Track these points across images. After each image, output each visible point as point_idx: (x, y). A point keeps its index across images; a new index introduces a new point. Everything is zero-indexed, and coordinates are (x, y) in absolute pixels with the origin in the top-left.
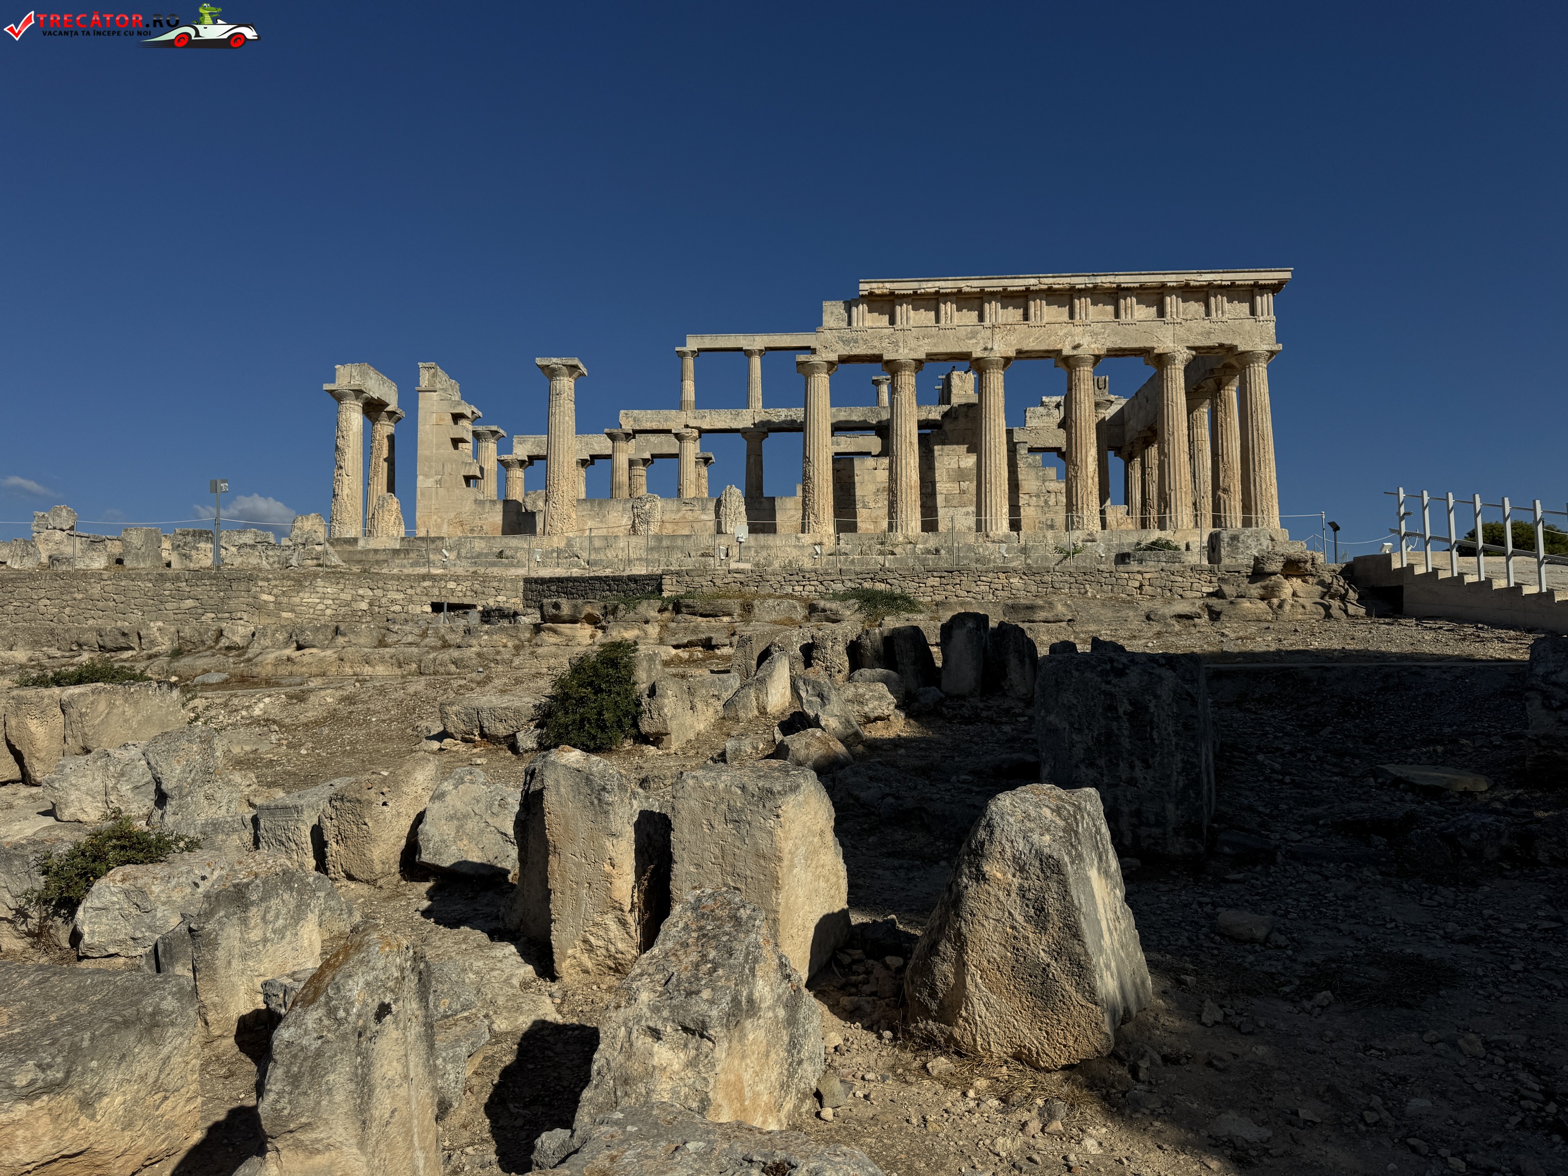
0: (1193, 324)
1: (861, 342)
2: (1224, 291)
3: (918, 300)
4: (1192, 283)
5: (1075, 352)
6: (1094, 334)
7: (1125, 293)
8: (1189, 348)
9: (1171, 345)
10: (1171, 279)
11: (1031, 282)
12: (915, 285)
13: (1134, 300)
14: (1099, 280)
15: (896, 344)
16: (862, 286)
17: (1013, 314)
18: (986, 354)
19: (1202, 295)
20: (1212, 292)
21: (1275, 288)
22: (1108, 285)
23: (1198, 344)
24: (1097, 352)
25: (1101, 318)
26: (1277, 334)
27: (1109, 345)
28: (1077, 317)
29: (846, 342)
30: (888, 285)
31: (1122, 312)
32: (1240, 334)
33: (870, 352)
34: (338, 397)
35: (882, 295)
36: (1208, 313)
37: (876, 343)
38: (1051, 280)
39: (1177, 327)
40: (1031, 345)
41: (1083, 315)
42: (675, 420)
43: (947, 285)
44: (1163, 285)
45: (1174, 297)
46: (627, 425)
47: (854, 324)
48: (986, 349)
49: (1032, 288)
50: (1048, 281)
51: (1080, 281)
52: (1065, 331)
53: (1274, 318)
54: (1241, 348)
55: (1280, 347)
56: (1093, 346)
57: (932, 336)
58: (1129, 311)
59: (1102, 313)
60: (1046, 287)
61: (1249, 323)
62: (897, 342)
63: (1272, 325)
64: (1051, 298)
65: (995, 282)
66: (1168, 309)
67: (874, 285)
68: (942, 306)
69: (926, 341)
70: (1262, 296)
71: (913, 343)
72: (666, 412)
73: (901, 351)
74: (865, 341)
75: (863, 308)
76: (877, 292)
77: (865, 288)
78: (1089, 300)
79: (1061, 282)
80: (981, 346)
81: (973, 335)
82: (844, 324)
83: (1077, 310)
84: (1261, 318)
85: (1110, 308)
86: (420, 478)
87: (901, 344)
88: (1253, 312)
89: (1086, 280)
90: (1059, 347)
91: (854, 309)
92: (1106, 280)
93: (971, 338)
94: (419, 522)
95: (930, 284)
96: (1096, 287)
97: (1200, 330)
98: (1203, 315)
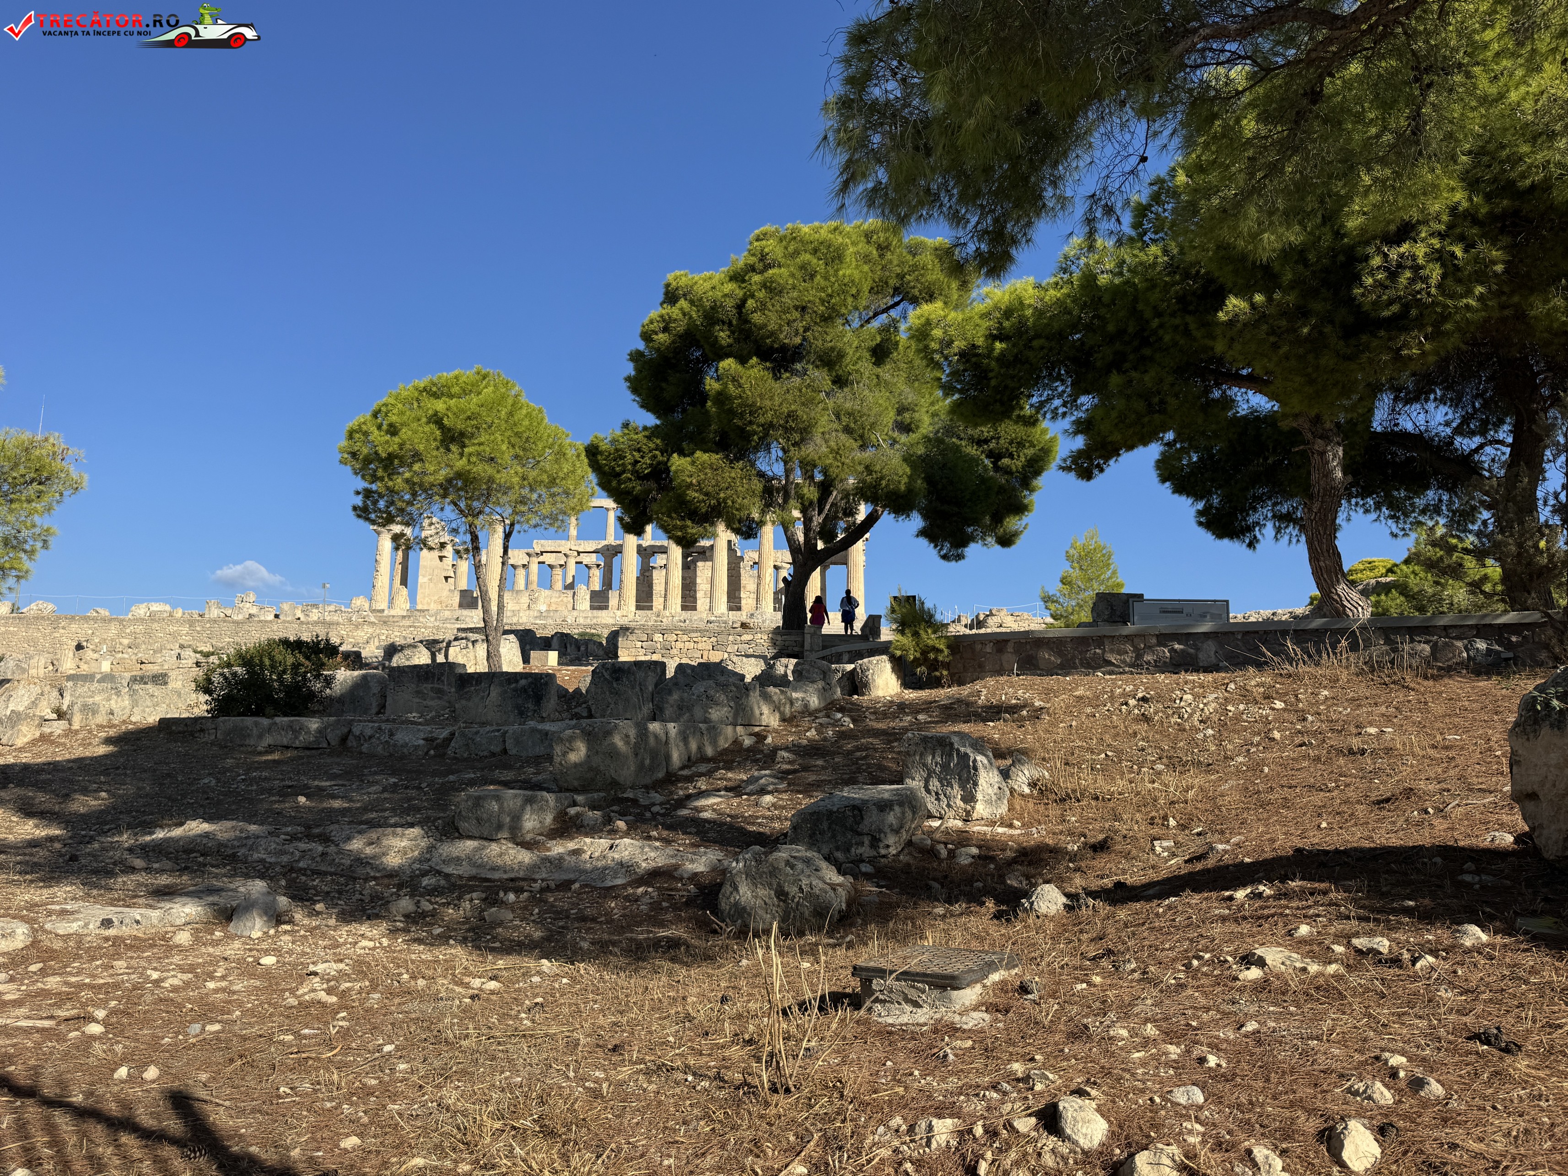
42: (564, 546)
72: (560, 541)
86: (420, 578)
94: (418, 601)
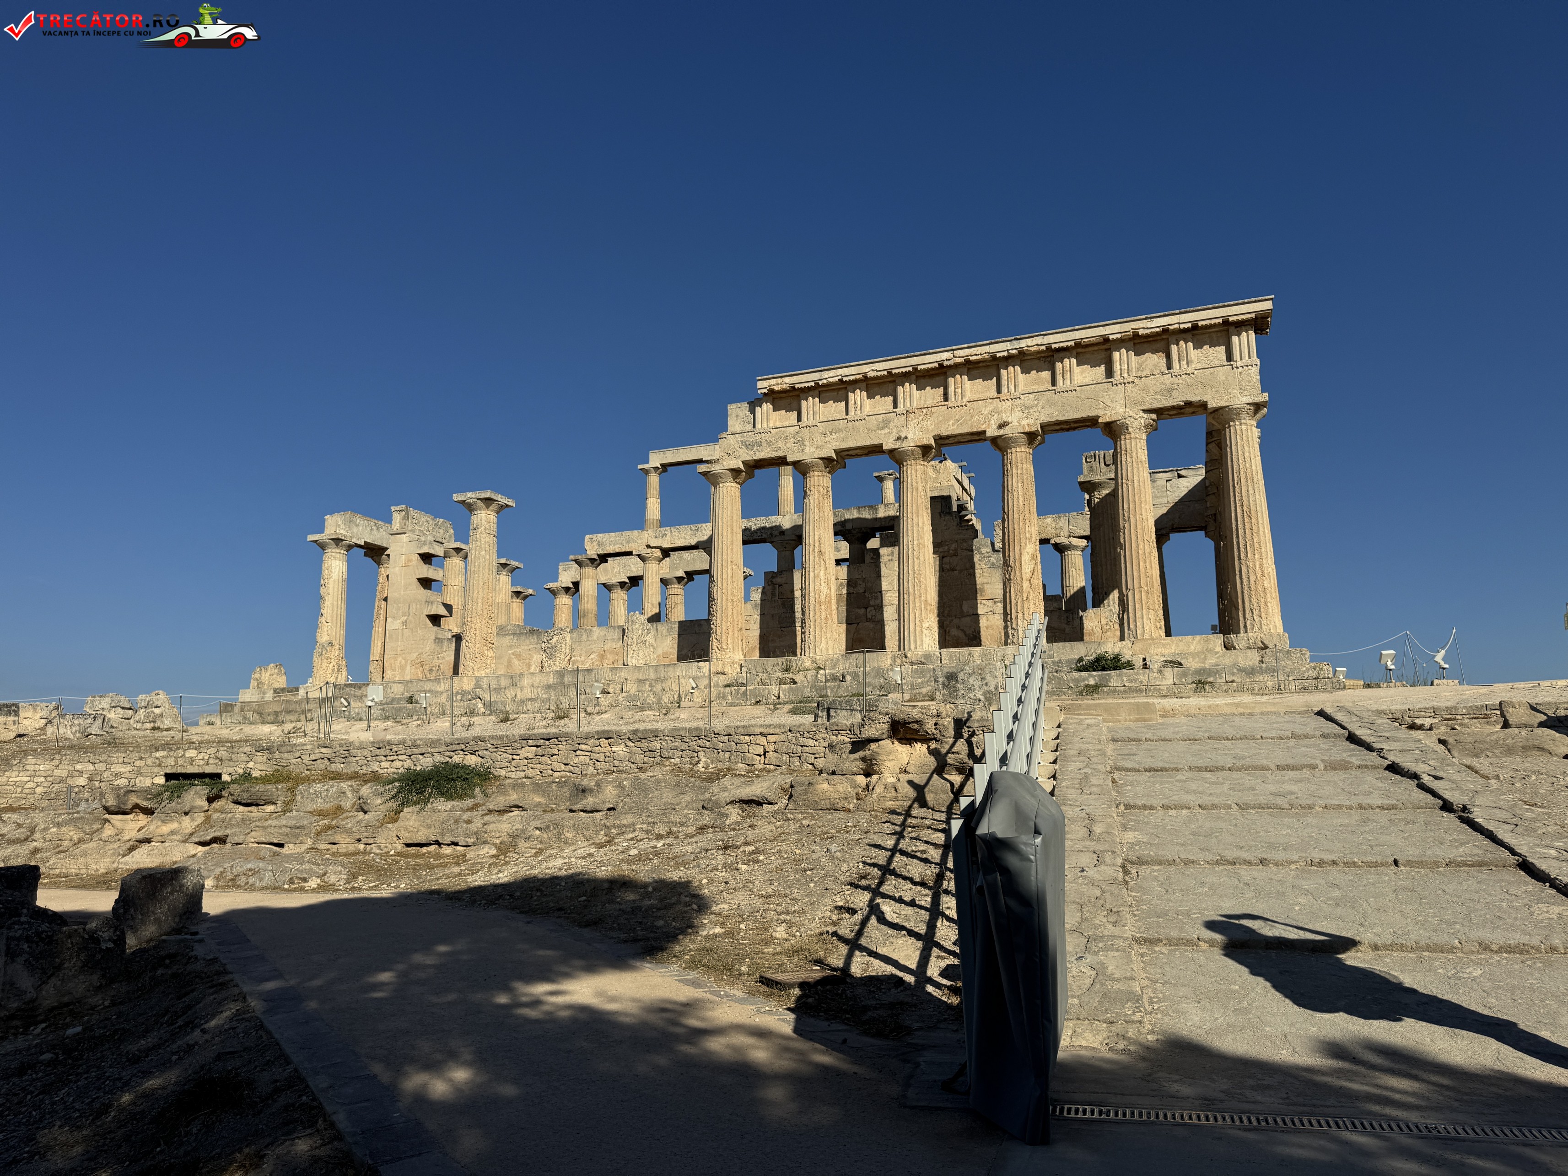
0: (1150, 381)
1: (765, 444)
2: (1189, 335)
3: (823, 392)
4: (1141, 332)
5: (1001, 432)
6: (1026, 408)
7: (1062, 354)
8: (1144, 411)
9: (1121, 410)
10: (1114, 330)
11: (944, 356)
12: (815, 376)
13: (1074, 361)
14: (1023, 344)
15: (801, 443)
16: (760, 384)
17: (932, 395)
18: (897, 445)
19: (1161, 344)
20: (1172, 339)
21: (1258, 324)
22: (1035, 348)
23: (1157, 405)
24: (1027, 430)
25: (1036, 388)
26: (1262, 381)
27: (1044, 419)
28: (1004, 390)
29: (749, 446)
30: (787, 380)
31: (1059, 378)
32: (1212, 387)
33: (774, 454)
34: (322, 546)
35: (784, 391)
36: (1169, 367)
37: (780, 444)
38: (966, 352)
39: (1129, 387)
40: (950, 428)
41: (1012, 387)
42: (637, 540)
43: (850, 372)
44: (1106, 340)
45: (1123, 351)
46: (592, 550)
47: (758, 426)
48: (899, 439)
49: (945, 363)
50: (963, 353)
51: (1001, 348)
52: (990, 408)
53: (1258, 361)
54: (1212, 404)
55: (1265, 397)
56: (1025, 422)
57: (840, 430)
58: (1068, 376)
59: (1037, 382)
60: (962, 360)
61: (1223, 373)
62: (803, 440)
63: (1255, 372)
64: (975, 372)
65: (903, 362)
66: (1117, 367)
67: (773, 382)
68: (851, 395)
69: (834, 436)
70: (1239, 335)
71: (819, 440)
72: (628, 533)
73: (807, 450)
74: (769, 443)
75: (767, 407)
76: (776, 388)
77: (763, 385)
78: (1018, 368)
79: (980, 352)
80: (894, 435)
81: (885, 424)
82: (750, 427)
83: (1004, 382)
84: (1239, 364)
85: (1046, 375)
87: (807, 443)
88: (1229, 357)
89: (1008, 346)
90: (982, 428)
91: (758, 409)
92: (1032, 343)
93: (883, 428)
95: (831, 373)
96: (1022, 353)
97: (1159, 387)
98: (1164, 369)
